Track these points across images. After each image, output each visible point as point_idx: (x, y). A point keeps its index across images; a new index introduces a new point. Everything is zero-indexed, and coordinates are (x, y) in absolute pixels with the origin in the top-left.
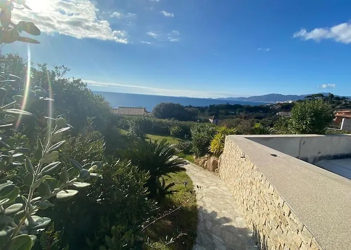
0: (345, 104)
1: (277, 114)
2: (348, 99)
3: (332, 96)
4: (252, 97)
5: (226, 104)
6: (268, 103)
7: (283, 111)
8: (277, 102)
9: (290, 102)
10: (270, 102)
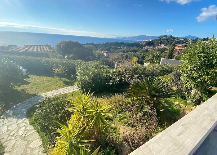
0: (178, 41)
1: (144, 48)
2: (179, 38)
3: (172, 36)
4: (131, 37)
5: (115, 42)
6: (139, 41)
7: (147, 46)
8: (144, 40)
9: (151, 40)
10: (140, 41)
